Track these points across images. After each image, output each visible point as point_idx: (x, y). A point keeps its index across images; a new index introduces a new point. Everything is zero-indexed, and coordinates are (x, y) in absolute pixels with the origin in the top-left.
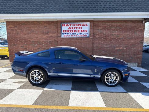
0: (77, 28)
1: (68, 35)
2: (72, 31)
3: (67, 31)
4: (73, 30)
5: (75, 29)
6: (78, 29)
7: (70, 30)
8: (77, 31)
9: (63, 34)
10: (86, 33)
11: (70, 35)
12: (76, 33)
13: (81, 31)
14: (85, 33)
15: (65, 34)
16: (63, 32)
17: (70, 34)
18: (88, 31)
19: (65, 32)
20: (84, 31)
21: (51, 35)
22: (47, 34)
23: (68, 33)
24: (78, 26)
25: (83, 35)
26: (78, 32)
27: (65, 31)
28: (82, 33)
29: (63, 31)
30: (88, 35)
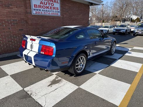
0: (49, 3)
1: (40, 11)
2: (44, 7)
3: (39, 5)
4: (46, 6)
5: (48, 5)
6: (50, 6)
7: (42, 5)
8: (49, 8)
9: (34, 10)
10: (58, 11)
11: (43, 12)
12: (49, 10)
13: (53, 9)
14: (56, 10)
15: (37, 10)
16: (35, 7)
17: (43, 10)
18: (59, 9)
19: (37, 7)
20: (56, 9)
21: (15, 9)
22: (8, 7)
23: (40, 8)
24: (50, 2)
25: (55, 13)
26: (51, 9)
27: (37, 5)
28: (54, 10)
29: (35, 5)
30: (59, 14)
